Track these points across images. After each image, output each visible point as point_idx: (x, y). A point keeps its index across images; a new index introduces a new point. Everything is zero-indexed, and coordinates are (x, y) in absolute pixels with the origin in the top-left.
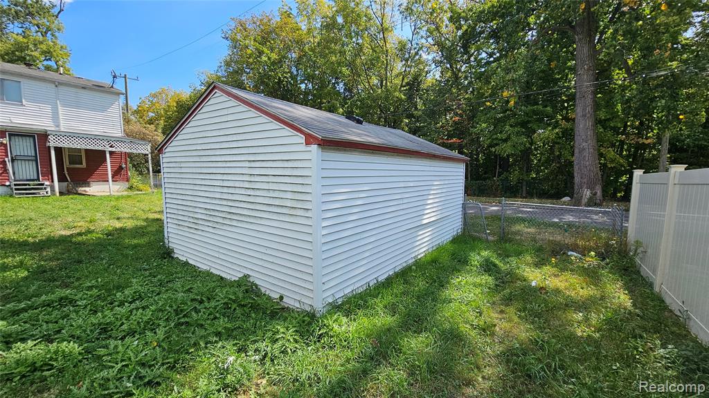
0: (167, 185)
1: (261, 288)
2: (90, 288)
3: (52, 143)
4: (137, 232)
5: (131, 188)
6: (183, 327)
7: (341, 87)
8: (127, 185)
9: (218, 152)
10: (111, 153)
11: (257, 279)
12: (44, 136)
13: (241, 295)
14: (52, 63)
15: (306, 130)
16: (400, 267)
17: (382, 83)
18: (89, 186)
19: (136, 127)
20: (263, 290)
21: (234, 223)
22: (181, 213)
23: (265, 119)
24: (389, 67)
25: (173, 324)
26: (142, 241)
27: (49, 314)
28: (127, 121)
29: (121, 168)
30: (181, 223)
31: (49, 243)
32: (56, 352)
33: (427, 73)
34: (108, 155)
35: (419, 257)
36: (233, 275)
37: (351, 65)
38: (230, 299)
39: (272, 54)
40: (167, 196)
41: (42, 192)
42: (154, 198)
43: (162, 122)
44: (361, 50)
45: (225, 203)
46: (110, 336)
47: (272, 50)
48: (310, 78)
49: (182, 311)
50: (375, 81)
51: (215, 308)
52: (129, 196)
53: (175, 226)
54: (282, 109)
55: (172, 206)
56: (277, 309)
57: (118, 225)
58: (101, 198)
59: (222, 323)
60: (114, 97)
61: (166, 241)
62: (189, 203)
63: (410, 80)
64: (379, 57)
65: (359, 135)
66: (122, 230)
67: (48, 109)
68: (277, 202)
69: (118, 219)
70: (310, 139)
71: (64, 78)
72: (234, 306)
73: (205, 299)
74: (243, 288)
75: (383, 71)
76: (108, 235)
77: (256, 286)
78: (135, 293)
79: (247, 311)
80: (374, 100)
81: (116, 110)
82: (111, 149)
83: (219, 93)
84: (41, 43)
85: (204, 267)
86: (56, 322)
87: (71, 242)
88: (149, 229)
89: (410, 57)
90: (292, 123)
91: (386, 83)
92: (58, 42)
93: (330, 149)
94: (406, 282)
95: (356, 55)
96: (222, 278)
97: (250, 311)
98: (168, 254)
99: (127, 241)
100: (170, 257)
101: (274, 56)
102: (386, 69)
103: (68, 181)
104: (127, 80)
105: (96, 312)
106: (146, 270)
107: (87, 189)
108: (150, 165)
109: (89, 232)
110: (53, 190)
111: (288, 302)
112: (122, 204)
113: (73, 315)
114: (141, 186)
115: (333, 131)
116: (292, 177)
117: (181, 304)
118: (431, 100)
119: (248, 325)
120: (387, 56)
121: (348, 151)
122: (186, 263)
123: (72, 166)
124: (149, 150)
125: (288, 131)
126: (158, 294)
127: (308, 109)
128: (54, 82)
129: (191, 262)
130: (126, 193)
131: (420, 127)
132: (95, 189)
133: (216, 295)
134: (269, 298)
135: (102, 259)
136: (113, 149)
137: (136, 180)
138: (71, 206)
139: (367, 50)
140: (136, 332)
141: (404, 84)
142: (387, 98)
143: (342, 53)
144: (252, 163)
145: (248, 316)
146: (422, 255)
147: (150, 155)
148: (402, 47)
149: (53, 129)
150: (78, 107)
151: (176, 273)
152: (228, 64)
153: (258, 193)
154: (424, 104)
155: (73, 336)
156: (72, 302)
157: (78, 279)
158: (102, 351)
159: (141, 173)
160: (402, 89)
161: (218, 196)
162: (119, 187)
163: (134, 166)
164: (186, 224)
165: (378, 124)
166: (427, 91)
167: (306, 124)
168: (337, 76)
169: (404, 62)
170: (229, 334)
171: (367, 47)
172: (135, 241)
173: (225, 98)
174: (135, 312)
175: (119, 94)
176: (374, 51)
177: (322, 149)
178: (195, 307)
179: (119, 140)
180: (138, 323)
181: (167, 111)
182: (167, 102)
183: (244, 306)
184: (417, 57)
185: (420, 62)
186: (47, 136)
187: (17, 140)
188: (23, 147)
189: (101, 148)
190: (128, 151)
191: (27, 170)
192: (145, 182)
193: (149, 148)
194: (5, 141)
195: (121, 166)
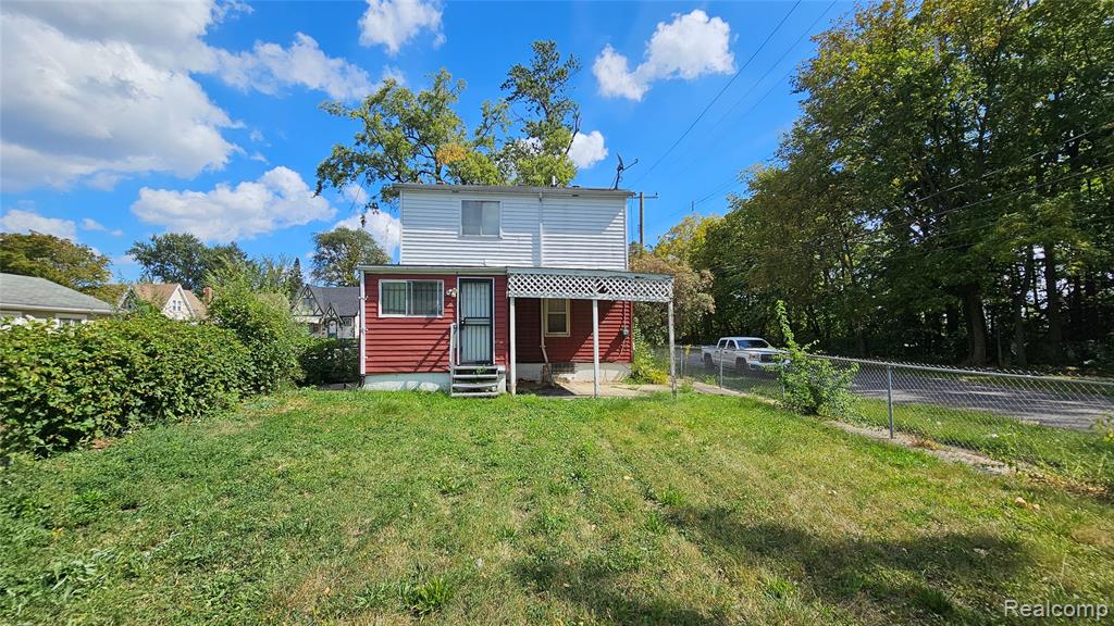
3: (512, 293)
5: (635, 377)
8: (628, 369)
10: (606, 307)
12: (502, 278)
18: (573, 371)
29: (621, 336)
34: (595, 311)
41: (493, 386)
60: (618, 203)
67: (528, 239)
81: (618, 227)
82: (601, 297)
103: (544, 362)
104: (643, 200)
107: (569, 376)
108: (671, 328)
110: (508, 383)
114: (653, 373)
123: (553, 334)
124: (671, 294)
128: (536, 194)
132: (581, 377)
136: (605, 297)
137: (644, 358)
147: (671, 306)
150: (565, 230)
159: (654, 344)
162: (617, 372)
163: (644, 331)
179: (618, 277)
181: (692, 248)
186: (506, 277)
187: (470, 289)
188: (476, 303)
189: (584, 296)
190: (631, 298)
191: (478, 344)
192: (659, 363)
193: (670, 289)
194: (454, 292)
195: (621, 333)
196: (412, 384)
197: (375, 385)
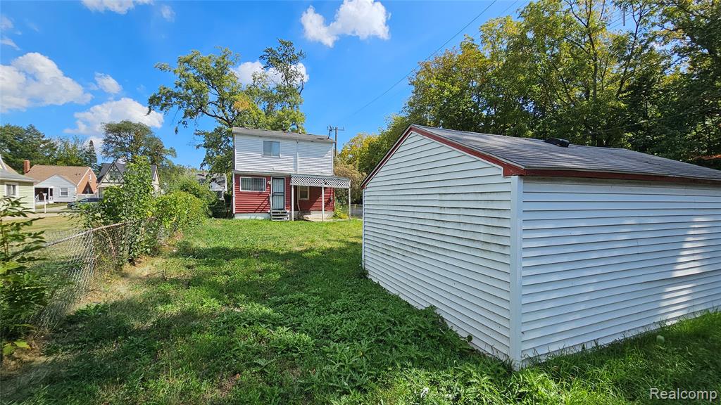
0: (366, 216)
1: (448, 323)
2: (315, 294)
3: (293, 183)
4: (341, 253)
5: (335, 216)
6: (382, 344)
7: (530, 107)
8: (333, 213)
9: (410, 186)
10: (325, 188)
11: (443, 312)
12: (289, 178)
13: (430, 326)
14: (295, 127)
15: (505, 161)
16: (634, 333)
17: (587, 93)
18: (310, 214)
19: (342, 167)
20: (450, 326)
21: (423, 253)
22: (376, 240)
23: (457, 152)
24: (599, 72)
25: (373, 339)
26: (345, 260)
27: (293, 309)
28: (335, 163)
30: (375, 249)
31: (289, 256)
32: (299, 340)
33: (665, 68)
34: (323, 190)
35: (668, 324)
36: (420, 304)
37: (545, 81)
38: (420, 327)
39: (454, 87)
40: (366, 224)
41: (285, 218)
42: (351, 225)
43: (358, 161)
44: (558, 61)
45: (414, 233)
46: (329, 337)
47: (453, 84)
48: (492, 103)
49: (380, 329)
50: (578, 92)
51: (407, 333)
52: (334, 223)
53: (370, 251)
54: (473, 141)
55: (369, 233)
56: (466, 349)
57: (329, 246)
58: (317, 223)
59: (414, 349)
60: (330, 145)
61: (363, 263)
62: (383, 232)
63: (635, 82)
64: (584, 64)
65: (569, 161)
66: (331, 250)
67: (291, 159)
68: (468, 236)
69: (328, 240)
70: (509, 170)
71: (302, 136)
72: (424, 335)
73: (397, 322)
74: (431, 319)
75: (590, 80)
76: (323, 253)
77: (442, 319)
78: (344, 304)
79: (436, 344)
80: (575, 115)
81: (329, 156)
82: (325, 186)
83: (414, 133)
84: (291, 114)
85: (394, 292)
86: (297, 317)
87: (301, 256)
88: (349, 251)
89: (632, 54)
90: (488, 154)
91: (595, 93)
92: (299, 111)
93: (533, 180)
94: (648, 356)
95: (550, 69)
96: (409, 304)
97: (439, 344)
98: (363, 274)
99: (335, 260)
100: (365, 277)
101: (456, 89)
102: (594, 76)
103: (299, 210)
104: (337, 131)
105: (319, 315)
106: (349, 286)
107: (308, 216)
108: (350, 197)
109: (311, 250)
110: (291, 217)
111: (477, 344)
112: (330, 228)
113: (306, 314)
114: (342, 215)
115: (537, 158)
116: (486, 211)
117: (379, 322)
118: (673, 104)
119: (438, 358)
120: (596, 60)
121: (556, 180)
122: (378, 285)
123: (302, 199)
124: (349, 185)
125: (483, 163)
126: (360, 309)
127: (499, 137)
128: (296, 140)
129: (381, 284)
130: (332, 220)
131: (654, 141)
132: (314, 216)
133: (407, 320)
134: (456, 335)
135: (320, 272)
136: (327, 186)
137: (338, 211)
138: (301, 228)
139: (567, 60)
140: (346, 339)
141: (623, 89)
142: (595, 111)
143: (533, 70)
144: (444, 196)
145: (437, 349)
146: (675, 322)
147: (350, 190)
148: (620, 45)
149: (293, 173)
150: (308, 156)
151: (371, 292)
152: (411, 105)
153: (448, 225)
154: (660, 110)
155: (307, 330)
156: (305, 303)
157: (307, 286)
158: (326, 349)
159: (342, 204)
160: (620, 95)
161: (408, 226)
162: (328, 215)
163: (338, 198)
164: (380, 250)
165: (584, 144)
166: (665, 91)
167: (502, 154)
168: (525, 95)
169: (623, 62)
170: (420, 363)
171: (566, 57)
172: (339, 260)
173: (420, 137)
174: (344, 321)
175: (332, 143)
176: (575, 58)
177: (524, 179)
178: (390, 328)
179: (331, 178)
180: (348, 331)
181: (361, 152)
182: (362, 146)
183: (432, 337)
184: (646, 52)
185: (651, 55)
186: (290, 178)
187: (275, 181)
188: (278, 187)
189: (319, 186)
190: (335, 186)
191: (278, 202)
192: (345, 211)
193: (349, 183)
194: (270, 183)
195: (330, 199)
196: (253, 217)
197: (238, 217)
